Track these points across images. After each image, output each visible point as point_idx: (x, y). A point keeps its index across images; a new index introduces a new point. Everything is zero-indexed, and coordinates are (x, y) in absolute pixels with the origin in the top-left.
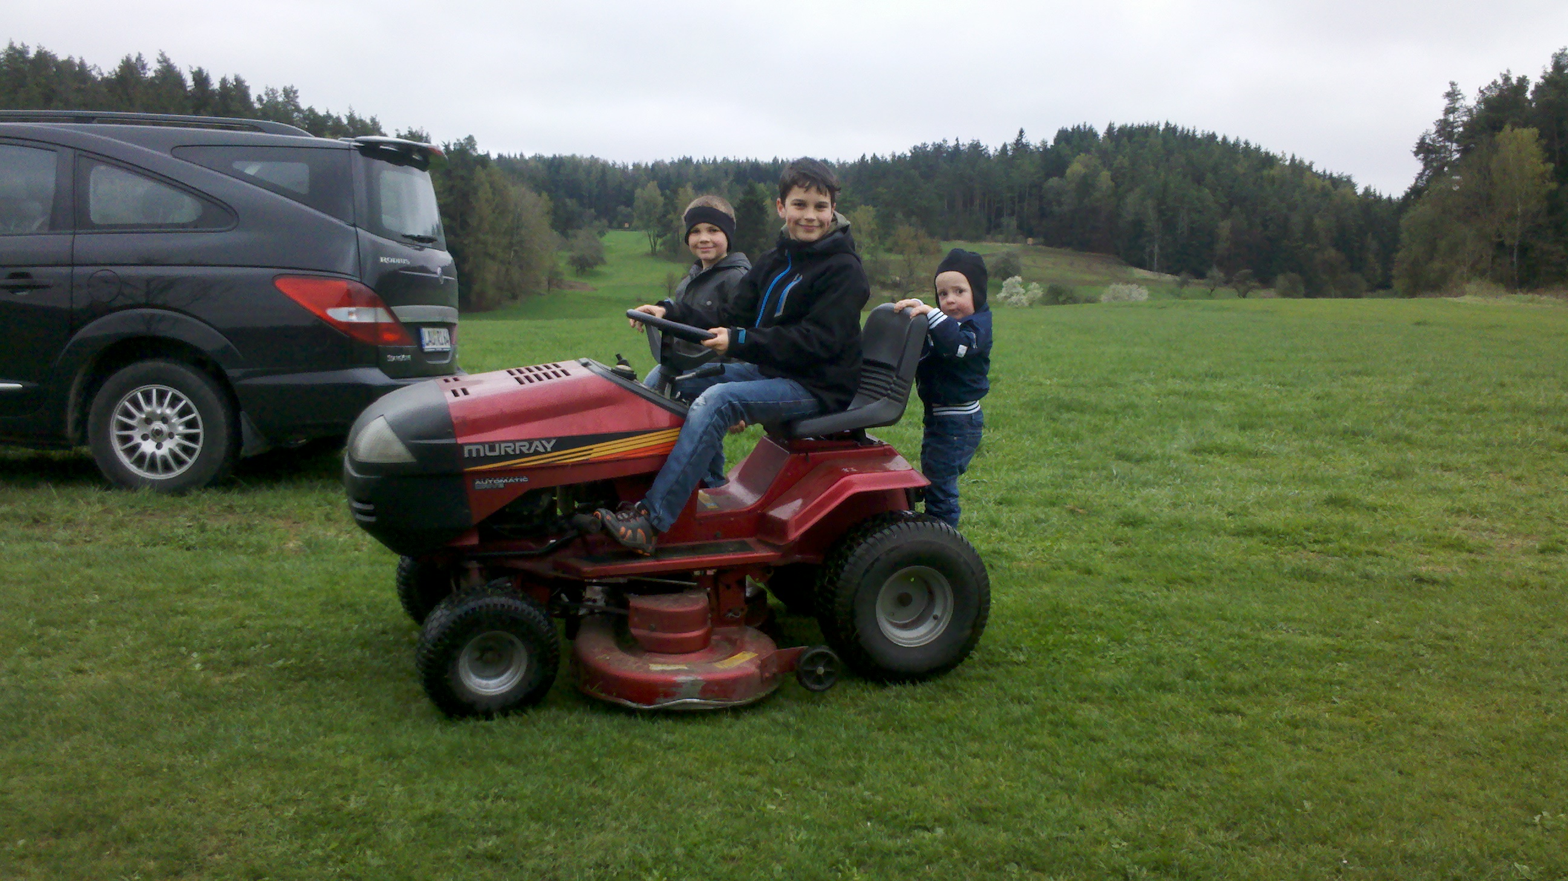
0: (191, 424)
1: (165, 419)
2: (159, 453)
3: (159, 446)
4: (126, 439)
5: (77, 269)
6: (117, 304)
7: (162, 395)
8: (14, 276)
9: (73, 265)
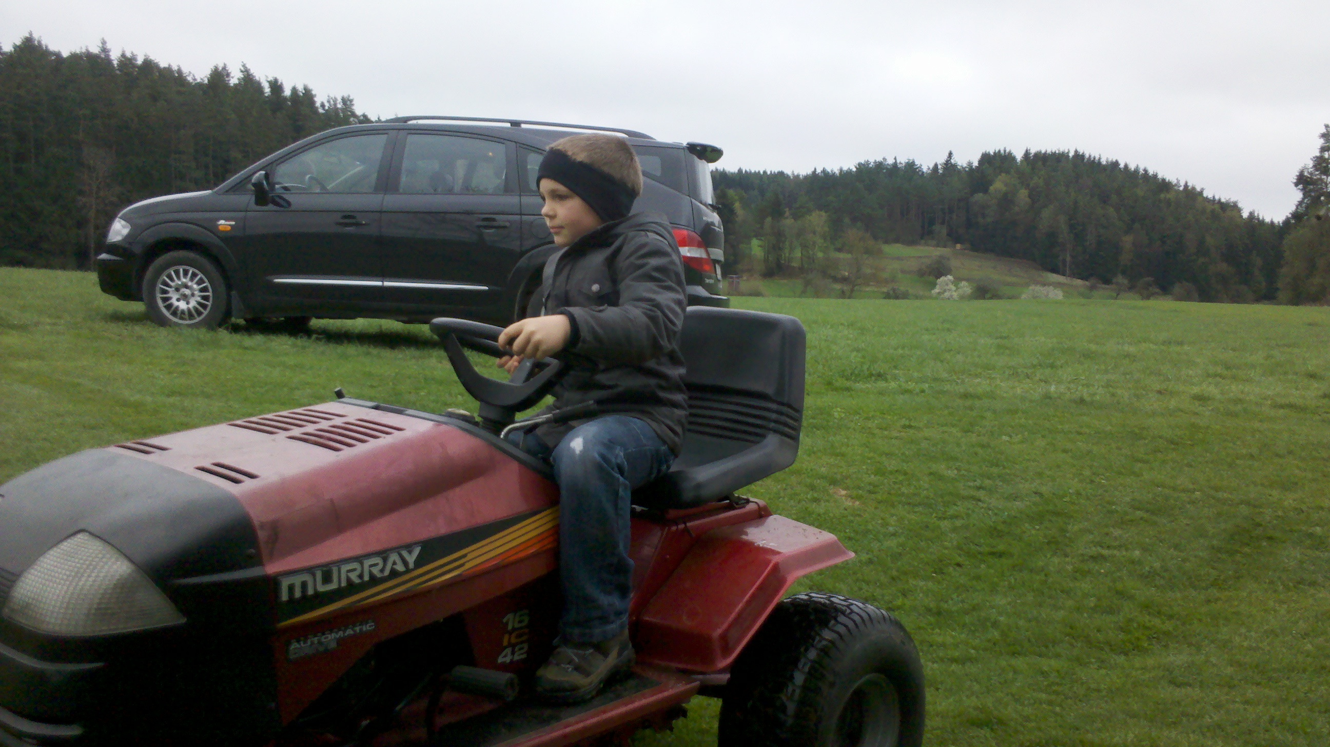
5: (524, 218)
8: (484, 220)
9: (520, 214)
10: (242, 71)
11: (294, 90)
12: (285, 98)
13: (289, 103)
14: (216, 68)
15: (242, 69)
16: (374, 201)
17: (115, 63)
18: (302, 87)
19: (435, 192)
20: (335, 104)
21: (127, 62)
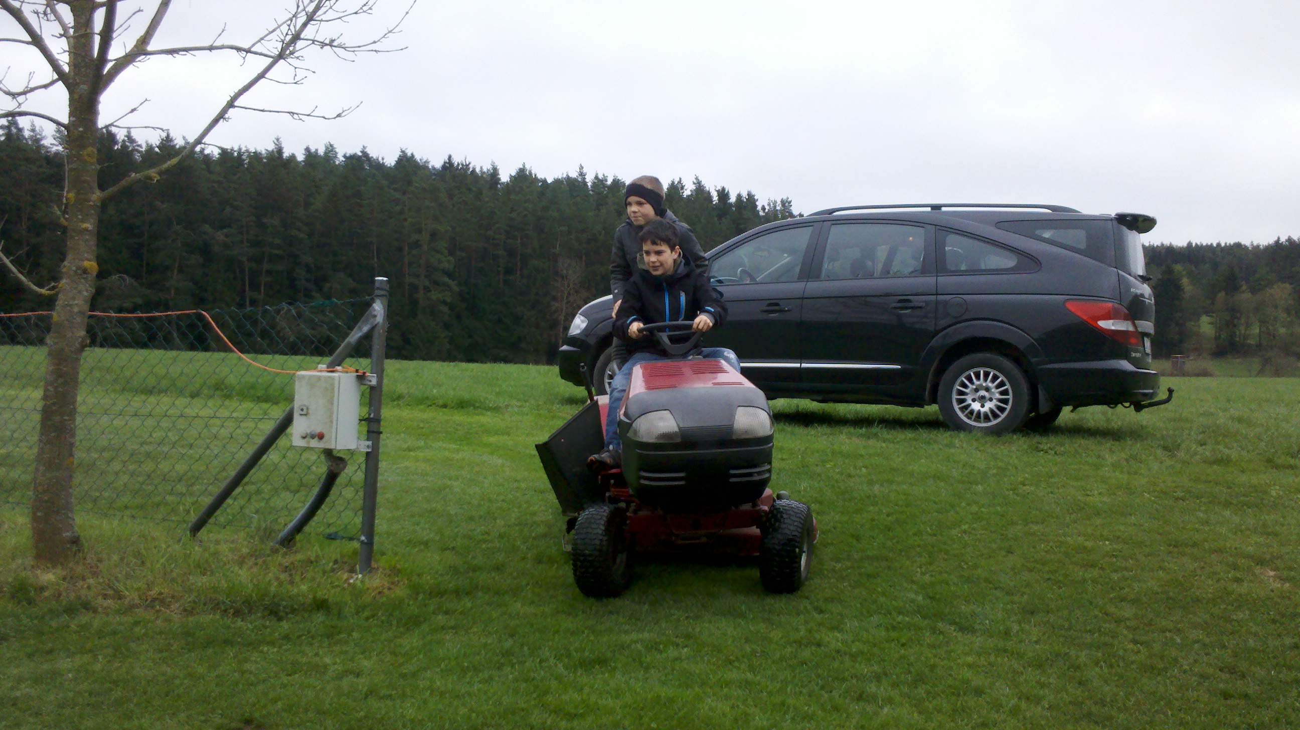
0: (1005, 393)
1: (987, 389)
2: (982, 410)
3: (983, 406)
4: (961, 401)
5: (940, 298)
6: (965, 317)
7: (986, 375)
8: (900, 301)
9: (937, 294)
10: (694, 183)
11: (739, 196)
12: (731, 204)
13: (734, 209)
14: (673, 183)
15: (695, 181)
16: (798, 288)
17: (589, 184)
18: (746, 193)
19: (856, 278)
20: (775, 207)
21: (599, 182)
